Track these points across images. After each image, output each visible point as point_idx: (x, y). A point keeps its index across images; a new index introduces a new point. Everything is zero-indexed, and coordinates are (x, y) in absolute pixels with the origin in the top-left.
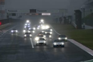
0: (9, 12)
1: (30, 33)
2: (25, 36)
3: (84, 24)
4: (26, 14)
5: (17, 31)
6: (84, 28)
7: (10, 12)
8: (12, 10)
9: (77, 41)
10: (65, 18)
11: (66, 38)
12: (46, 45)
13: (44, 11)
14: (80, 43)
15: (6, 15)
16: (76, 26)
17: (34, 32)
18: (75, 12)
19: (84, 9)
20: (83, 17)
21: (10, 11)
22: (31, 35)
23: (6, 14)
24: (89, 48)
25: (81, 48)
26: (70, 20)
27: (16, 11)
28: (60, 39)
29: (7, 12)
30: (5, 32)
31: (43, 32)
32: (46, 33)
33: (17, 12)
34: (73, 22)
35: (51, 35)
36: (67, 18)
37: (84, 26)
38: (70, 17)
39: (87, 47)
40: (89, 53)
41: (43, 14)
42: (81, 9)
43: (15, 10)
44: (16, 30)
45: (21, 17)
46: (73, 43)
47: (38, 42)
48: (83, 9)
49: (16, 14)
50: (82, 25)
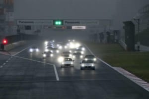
0: (20, 24)
3: (139, 43)
4: (47, 28)
5: (37, 50)
6: (139, 50)
7: (22, 24)
8: (26, 21)
9: (127, 70)
10: (108, 33)
11: (95, 59)
13: (76, 23)
14: (132, 73)
18: (124, 25)
19: (139, 19)
20: (136, 32)
21: (22, 22)
25: (134, 81)
26: (116, 37)
27: (32, 22)
29: (18, 23)
33: (32, 24)
34: (121, 40)
37: (139, 47)
38: (116, 32)
39: (143, 80)
41: (74, 27)
42: (135, 19)
45: (38, 31)
46: (121, 73)
50: (136, 46)
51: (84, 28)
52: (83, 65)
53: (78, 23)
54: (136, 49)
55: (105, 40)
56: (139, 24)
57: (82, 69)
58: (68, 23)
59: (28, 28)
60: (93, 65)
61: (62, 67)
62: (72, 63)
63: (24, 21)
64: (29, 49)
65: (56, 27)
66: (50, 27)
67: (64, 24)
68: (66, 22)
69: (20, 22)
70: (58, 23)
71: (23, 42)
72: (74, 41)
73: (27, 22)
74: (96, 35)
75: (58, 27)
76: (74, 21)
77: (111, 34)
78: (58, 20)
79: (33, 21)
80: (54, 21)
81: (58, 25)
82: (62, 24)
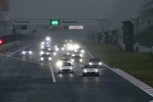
0: (16, 23)
1: (49, 56)
3: (137, 43)
4: (43, 27)
5: (30, 52)
6: (137, 51)
8: (22, 20)
11: (100, 64)
13: (73, 22)
14: (131, 74)
15: (10, 28)
16: (124, 46)
17: (55, 54)
18: (122, 25)
20: (135, 32)
21: (18, 22)
22: (50, 59)
23: (12, 26)
24: (145, 83)
25: (132, 82)
26: (114, 38)
28: (91, 64)
29: (14, 23)
30: (9, 55)
31: (68, 54)
32: (73, 55)
33: (28, 24)
34: (119, 41)
35: (83, 58)
36: (110, 35)
37: (137, 48)
38: (114, 32)
40: (145, 91)
41: (71, 27)
42: (133, 19)
43: (26, 20)
44: (29, 50)
45: (35, 31)
48: (136, 20)
49: (28, 27)
50: (135, 46)
51: (81, 27)
53: (75, 22)
54: (135, 49)
55: (103, 40)
56: (137, 23)
57: (85, 75)
58: (65, 22)
59: (24, 28)
60: (96, 71)
61: (60, 73)
63: (20, 20)
64: (22, 51)
65: (53, 27)
66: (46, 27)
67: (61, 24)
68: (63, 22)
69: (15, 21)
70: (55, 23)
71: (18, 42)
72: (71, 41)
73: (23, 22)
75: (55, 27)
76: (71, 21)
77: (109, 35)
78: (55, 20)
79: (29, 20)
80: (51, 21)
81: (55, 24)
82: (59, 24)
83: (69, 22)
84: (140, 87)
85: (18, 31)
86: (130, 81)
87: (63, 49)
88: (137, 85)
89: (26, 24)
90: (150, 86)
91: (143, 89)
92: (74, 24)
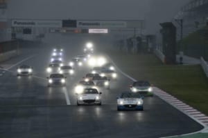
0: (16, 25)
1: (62, 76)
2: (51, 81)
3: (182, 53)
4: (54, 31)
6: (181, 63)
7: (19, 26)
11: (150, 90)
12: (99, 105)
16: (163, 57)
18: (161, 28)
19: (181, 20)
20: (178, 38)
21: (19, 23)
22: (63, 81)
23: (11, 29)
24: (191, 106)
26: (150, 45)
28: (135, 90)
29: (13, 25)
30: (7, 68)
33: (33, 26)
34: (157, 49)
37: (181, 59)
38: (150, 37)
39: (187, 104)
41: (91, 31)
42: (176, 20)
44: (28, 67)
45: (42, 36)
47: (81, 98)
48: (180, 22)
49: (32, 30)
50: (178, 57)
51: (106, 31)
52: (122, 102)
53: (97, 24)
54: (178, 61)
55: (134, 48)
56: (182, 26)
57: (121, 109)
59: (27, 31)
61: (79, 105)
62: (97, 97)
63: (22, 21)
66: (57, 31)
67: (78, 26)
69: (15, 23)
74: (122, 42)
77: (143, 41)
79: (34, 21)
83: (88, 24)
84: (185, 112)
85: (19, 36)
86: (172, 104)
87: (80, 64)
88: (181, 110)
89: (30, 26)
90: (199, 110)
91: (189, 114)
92: (95, 26)
